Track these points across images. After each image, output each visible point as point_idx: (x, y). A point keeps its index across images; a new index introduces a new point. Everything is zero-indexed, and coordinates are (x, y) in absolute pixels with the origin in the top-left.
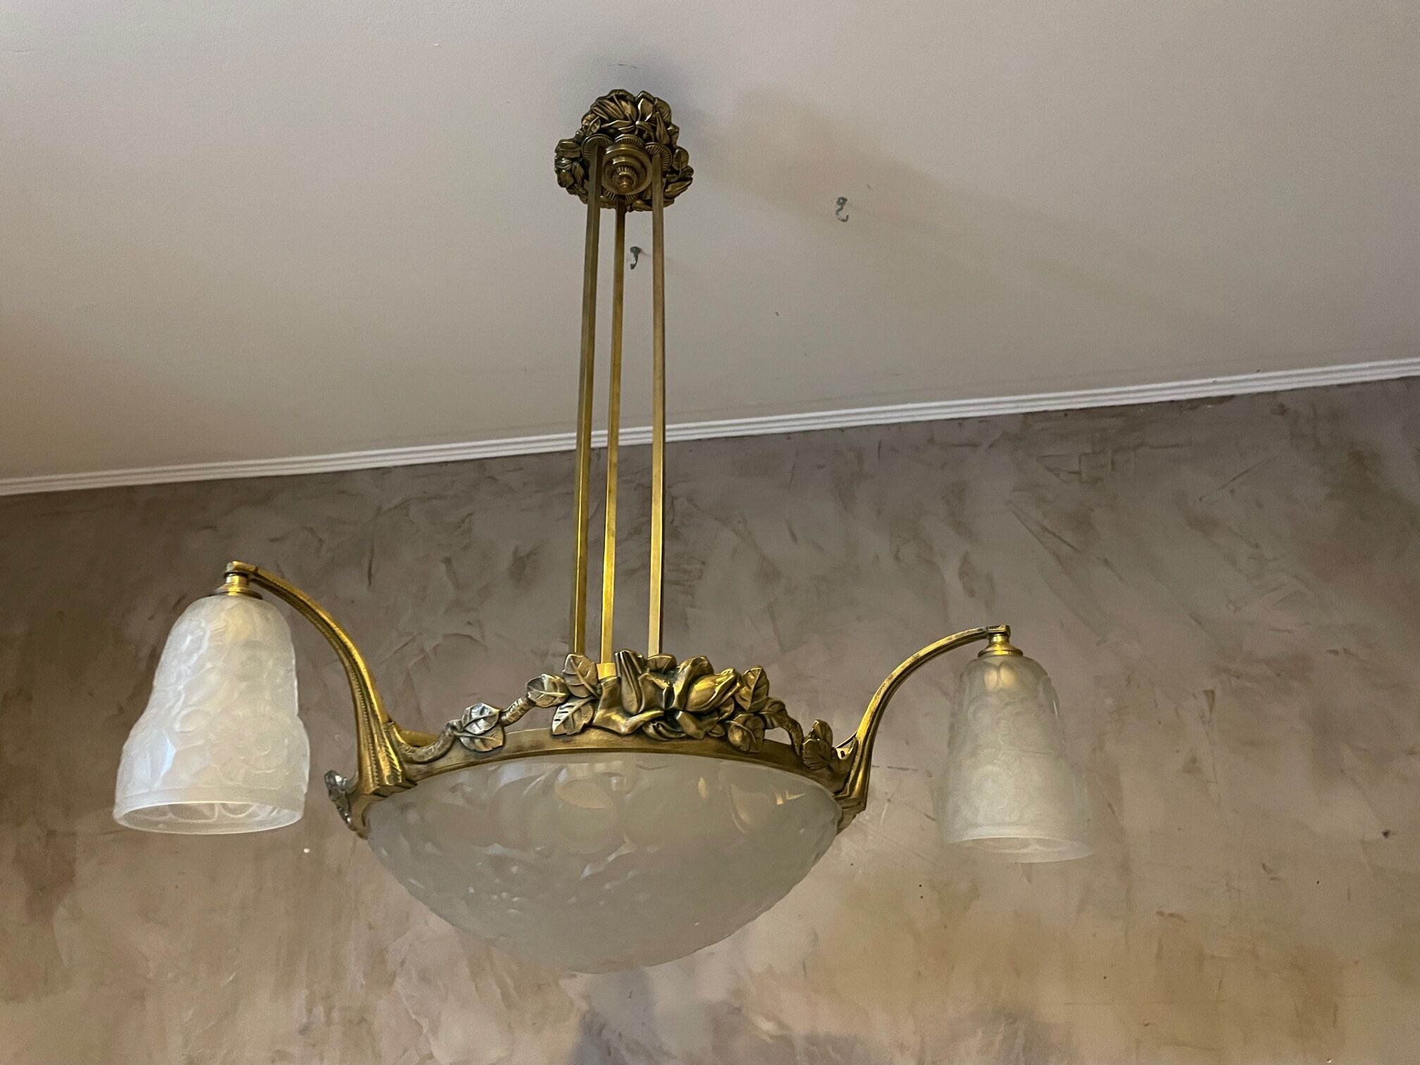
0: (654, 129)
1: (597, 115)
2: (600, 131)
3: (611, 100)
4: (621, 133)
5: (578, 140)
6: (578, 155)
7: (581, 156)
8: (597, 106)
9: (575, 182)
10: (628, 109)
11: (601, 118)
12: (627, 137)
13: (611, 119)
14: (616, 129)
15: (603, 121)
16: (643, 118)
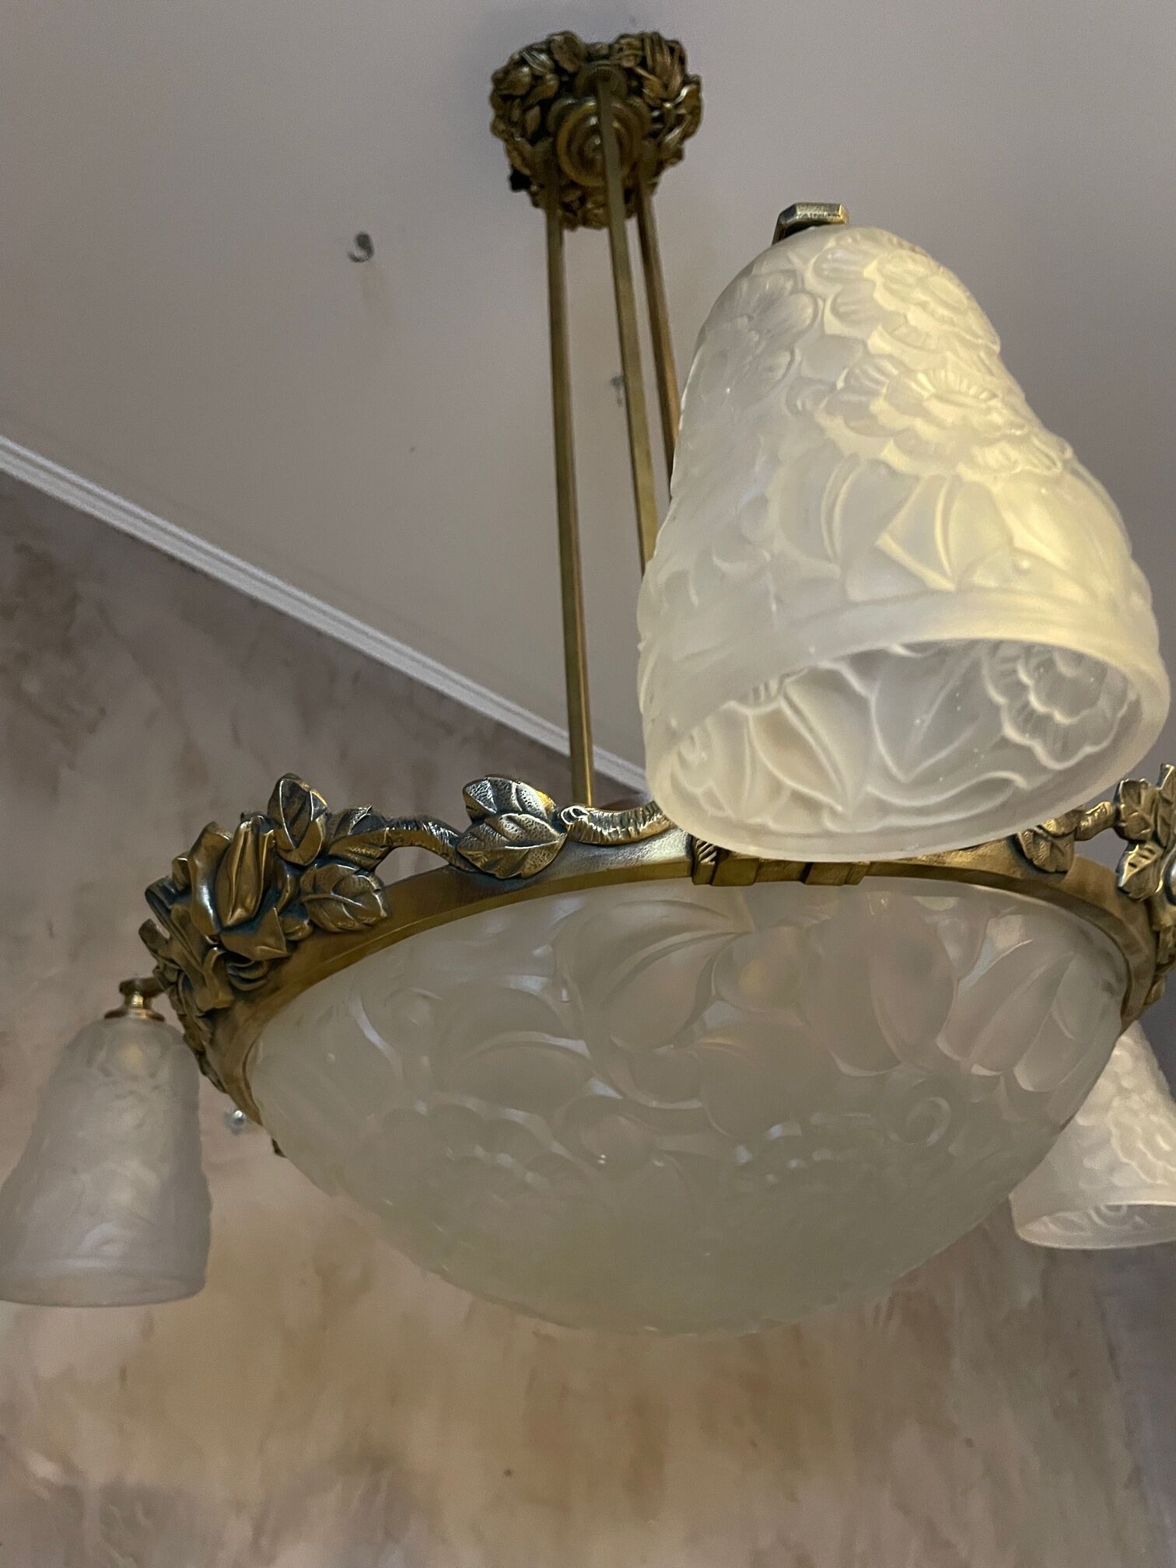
0: (671, 130)
1: (643, 49)
2: (629, 72)
3: (672, 50)
4: (640, 94)
5: (591, 55)
6: (569, 67)
7: (574, 75)
8: (652, 41)
9: (524, 98)
10: (678, 79)
11: (644, 58)
12: (645, 110)
13: (652, 72)
14: (641, 86)
15: (643, 64)
16: (677, 106)
